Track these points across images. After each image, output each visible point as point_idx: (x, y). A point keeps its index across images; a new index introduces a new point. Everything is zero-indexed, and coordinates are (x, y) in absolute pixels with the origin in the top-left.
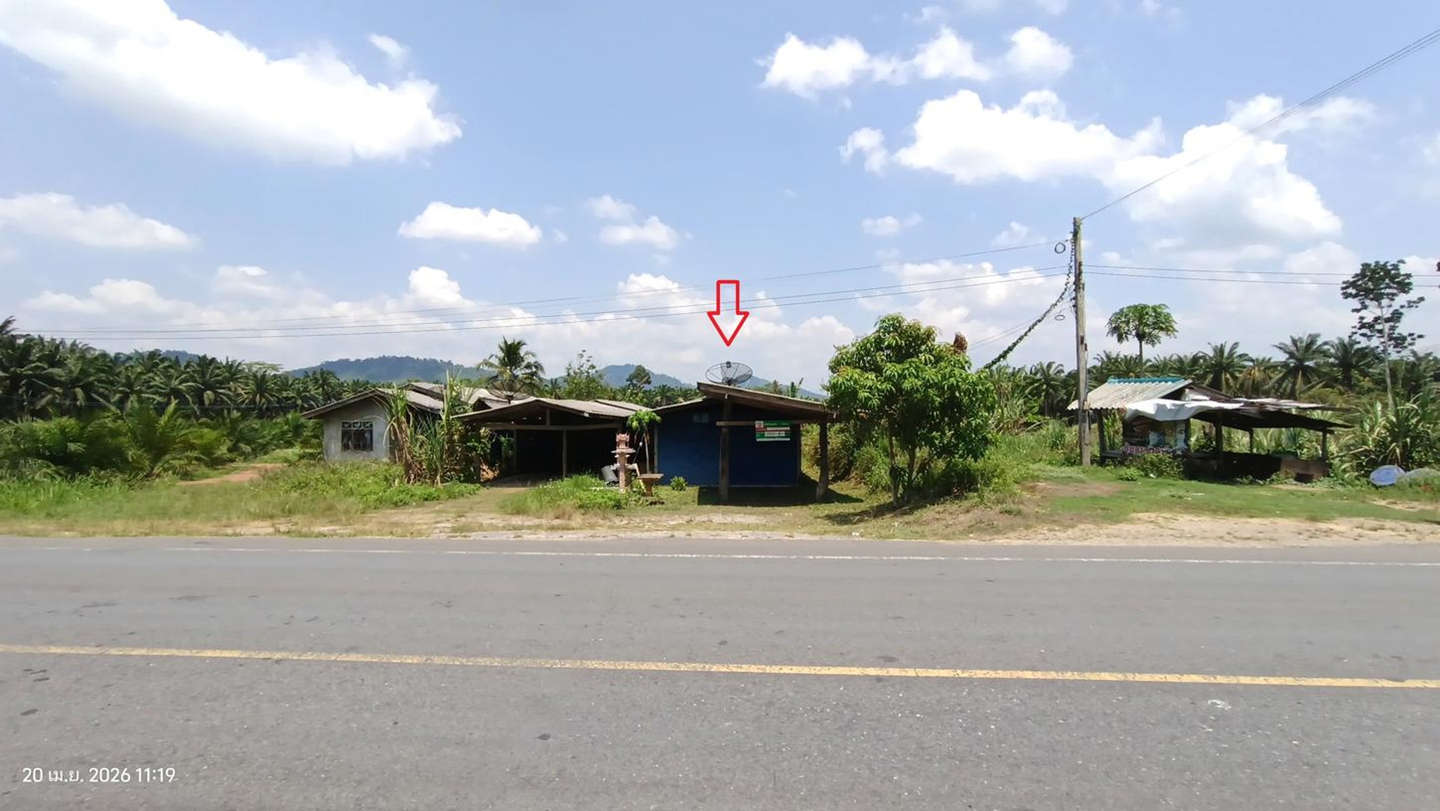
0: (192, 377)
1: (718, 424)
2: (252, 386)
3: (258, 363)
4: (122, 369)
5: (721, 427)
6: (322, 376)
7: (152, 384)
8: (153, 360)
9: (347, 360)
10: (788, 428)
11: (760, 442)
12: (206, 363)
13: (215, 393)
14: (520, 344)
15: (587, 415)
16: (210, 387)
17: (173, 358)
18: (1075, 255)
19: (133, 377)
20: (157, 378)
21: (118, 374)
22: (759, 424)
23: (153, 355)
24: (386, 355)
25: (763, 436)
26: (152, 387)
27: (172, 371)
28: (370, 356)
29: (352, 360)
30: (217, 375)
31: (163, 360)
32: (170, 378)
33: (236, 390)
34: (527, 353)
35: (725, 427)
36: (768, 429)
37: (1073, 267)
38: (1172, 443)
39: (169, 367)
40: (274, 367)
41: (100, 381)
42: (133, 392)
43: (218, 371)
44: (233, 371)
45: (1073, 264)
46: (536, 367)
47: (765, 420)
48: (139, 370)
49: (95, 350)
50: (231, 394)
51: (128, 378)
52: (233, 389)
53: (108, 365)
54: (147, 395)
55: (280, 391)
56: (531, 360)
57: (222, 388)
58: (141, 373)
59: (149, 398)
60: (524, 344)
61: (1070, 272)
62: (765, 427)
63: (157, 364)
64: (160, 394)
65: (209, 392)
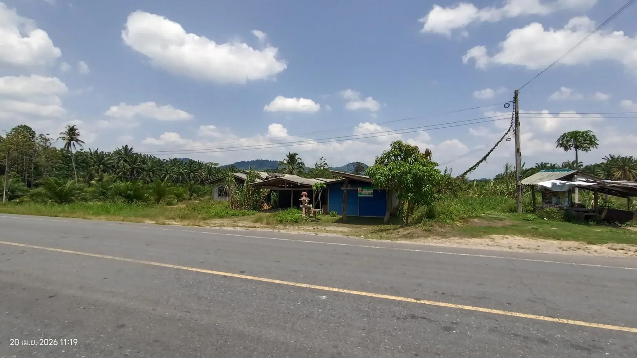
0: (187, 168)
1: (342, 188)
2: (207, 172)
3: (210, 163)
4: (165, 165)
5: (343, 190)
6: (232, 167)
7: (174, 171)
8: (175, 162)
9: (244, 161)
10: (372, 191)
11: (360, 197)
12: (192, 162)
13: (194, 174)
14: (295, 154)
15: (299, 184)
16: (192, 172)
17: (181, 161)
18: (515, 109)
19: (168, 168)
20: (176, 168)
21: (163, 167)
22: (359, 189)
23: (175, 159)
24: (259, 159)
25: (361, 194)
26: (174, 172)
27: (181, 166)
28: (253, 160)
29: (246, 161)
30: (195, 167)
31: (178, 162)
32: (179, 168)
33: (201, 173)
34: (298, 158)
35: (345, 190)
36: (363, 191)
37: (514, 115)
38: (563, 203)
39: (180, 164)
40: (216, 164)
41: (157, 169)
42: (168, 174)
43: (195, 166)
44: (200, 164)
45: (514, 113)
46: (302, 164)
47: (362, 187)
48: (170, 165)
49: (156, 158)
50: (199, 174)
51: (166, 168)
52: (200, 173)
53: (159, 163)
54: (172, 175)
55: (217, 173)
56: (300, 161)
57: (197, 172)
58: (170, 167)
59: (173, 176)
60: (297, 155)
61: (513, 117)
62: (362, 190)
63: (176, 163)
64: (176, 174)
65: (192, 174)
